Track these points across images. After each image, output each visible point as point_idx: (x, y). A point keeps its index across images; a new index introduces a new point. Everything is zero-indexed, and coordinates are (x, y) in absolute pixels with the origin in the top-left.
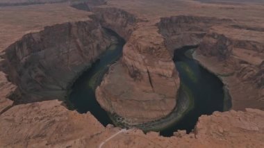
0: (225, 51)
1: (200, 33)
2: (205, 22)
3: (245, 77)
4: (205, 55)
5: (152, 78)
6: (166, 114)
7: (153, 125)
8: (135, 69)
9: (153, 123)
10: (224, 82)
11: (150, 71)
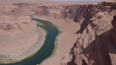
0: (46, 12)
1: (33, 10)
2: (33, 6)
3: (58, 18)
4: (39, 16)
5: (20, 26)
6: (37, 40)
7: (33, 49)
8: (7, 25)
9: (32, 49)
10: (51, 22)
11: (17, 23)
